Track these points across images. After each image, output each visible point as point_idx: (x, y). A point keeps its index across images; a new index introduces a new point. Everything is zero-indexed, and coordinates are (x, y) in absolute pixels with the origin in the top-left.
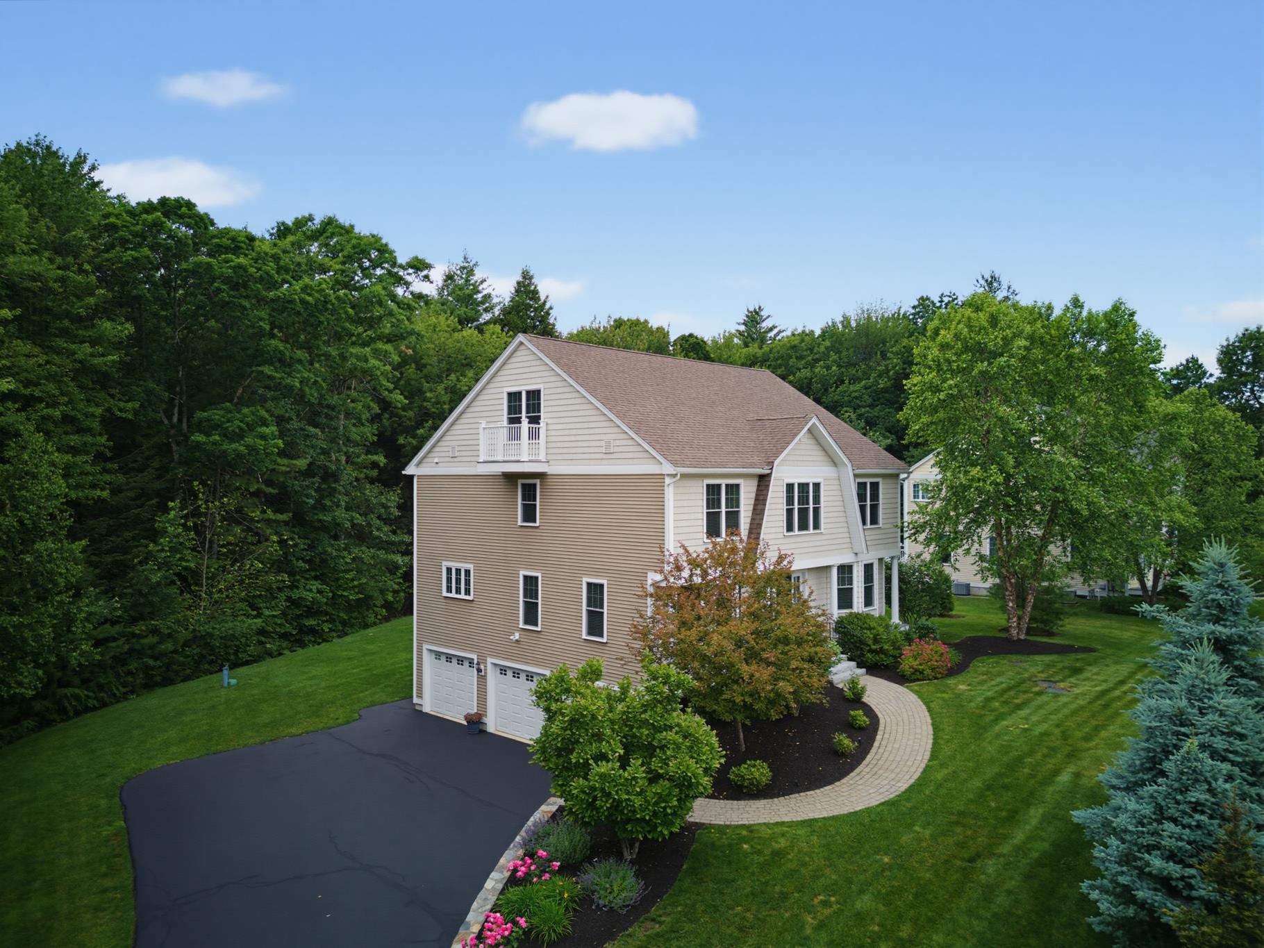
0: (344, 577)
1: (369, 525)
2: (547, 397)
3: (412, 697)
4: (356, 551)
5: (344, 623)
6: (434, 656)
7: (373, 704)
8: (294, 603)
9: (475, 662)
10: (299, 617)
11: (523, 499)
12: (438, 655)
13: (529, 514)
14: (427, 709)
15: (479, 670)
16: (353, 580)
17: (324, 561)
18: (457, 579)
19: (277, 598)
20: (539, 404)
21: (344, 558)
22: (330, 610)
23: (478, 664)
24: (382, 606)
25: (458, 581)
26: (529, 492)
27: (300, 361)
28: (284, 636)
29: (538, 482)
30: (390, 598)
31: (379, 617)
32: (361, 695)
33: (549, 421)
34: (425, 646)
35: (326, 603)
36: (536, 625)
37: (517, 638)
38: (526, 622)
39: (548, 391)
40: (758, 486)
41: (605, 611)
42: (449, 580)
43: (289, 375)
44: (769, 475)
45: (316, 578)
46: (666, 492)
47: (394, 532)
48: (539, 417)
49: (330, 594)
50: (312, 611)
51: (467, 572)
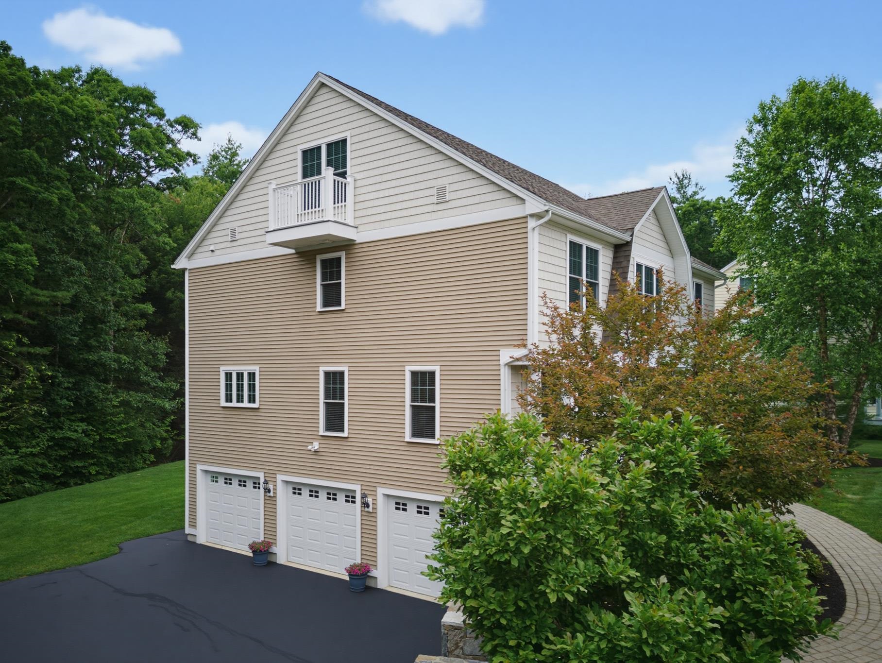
0: (111, 420)
1: (137, 370)
2: (355, 147)
3: (183, 528)
4: (124, 395)
5: (111, 466)
6: (209, 478)
7: (138, 537)
8: (60, 444)
9: (262, 481)
10: (63, 458)
11: (324, 279)
12: (215, 477)
13: (332, 296)
14: (202, 538)
15: (267, 490)
16: (120, 424)
17: (89, 404)
18: (238, 385)
19: (38, 437)
20: (345, 158)
21: (111, 401)
22: (96, 452)
23: (266, 482)
24: (151, 452)
25: (240, 388)
26: (331, 270)
27: (58, 178)
28: (45, 477)
29: (343, 255)
30: (158, 444)
31: (148, 462)
32: (123, 528)
33: (358, 176)
34: (200, 467)
35: (93, 446)
36: (342, 430)
37: (317, 447)
38: (328, 429)
39: (356, 139)
40: (615, 258)
41: (437, 405)
42: (228, 387)
43: (47, 189)
44: (628, 244)
45: (82, 420)
46: (530, 240)
47: (161, 379)
48: (345, 173)
49: (98, 437)
50: (78, 452)
51: (252, 376)
